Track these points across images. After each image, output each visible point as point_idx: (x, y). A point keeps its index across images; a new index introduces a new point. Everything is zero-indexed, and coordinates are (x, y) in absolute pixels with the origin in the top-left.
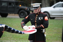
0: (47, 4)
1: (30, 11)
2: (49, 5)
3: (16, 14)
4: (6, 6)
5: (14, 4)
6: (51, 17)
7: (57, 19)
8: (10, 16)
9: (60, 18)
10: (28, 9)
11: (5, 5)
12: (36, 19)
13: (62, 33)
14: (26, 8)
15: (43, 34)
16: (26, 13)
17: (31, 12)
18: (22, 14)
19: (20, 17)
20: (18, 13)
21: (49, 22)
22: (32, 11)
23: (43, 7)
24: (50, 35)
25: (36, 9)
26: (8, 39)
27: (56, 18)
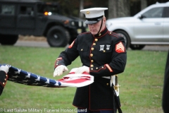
0: (123, 8)
1: (78, 28)
2: (127, 11)
3: (39, 36)
4: (13, 14)
5: (33, 10)
6: (133, 43)
7: (149, 50)
8: (22, 42)
9: (156, 48)
10: (73, 23)
11: (11, 12)
12: (93, 49)
13: (162, 88)
14: (66, 19)
15: (111, 89)
16: (67, 33)
17: (79, 31)
18: (56, 36)
19: (52, 46)
20: (45, 35)
21: (128, 58)
22: (83, 29)
23: (113, 17)
24: (132, 93)
25: (95, 24)
26: (19, 104)
27: (146, 48)
